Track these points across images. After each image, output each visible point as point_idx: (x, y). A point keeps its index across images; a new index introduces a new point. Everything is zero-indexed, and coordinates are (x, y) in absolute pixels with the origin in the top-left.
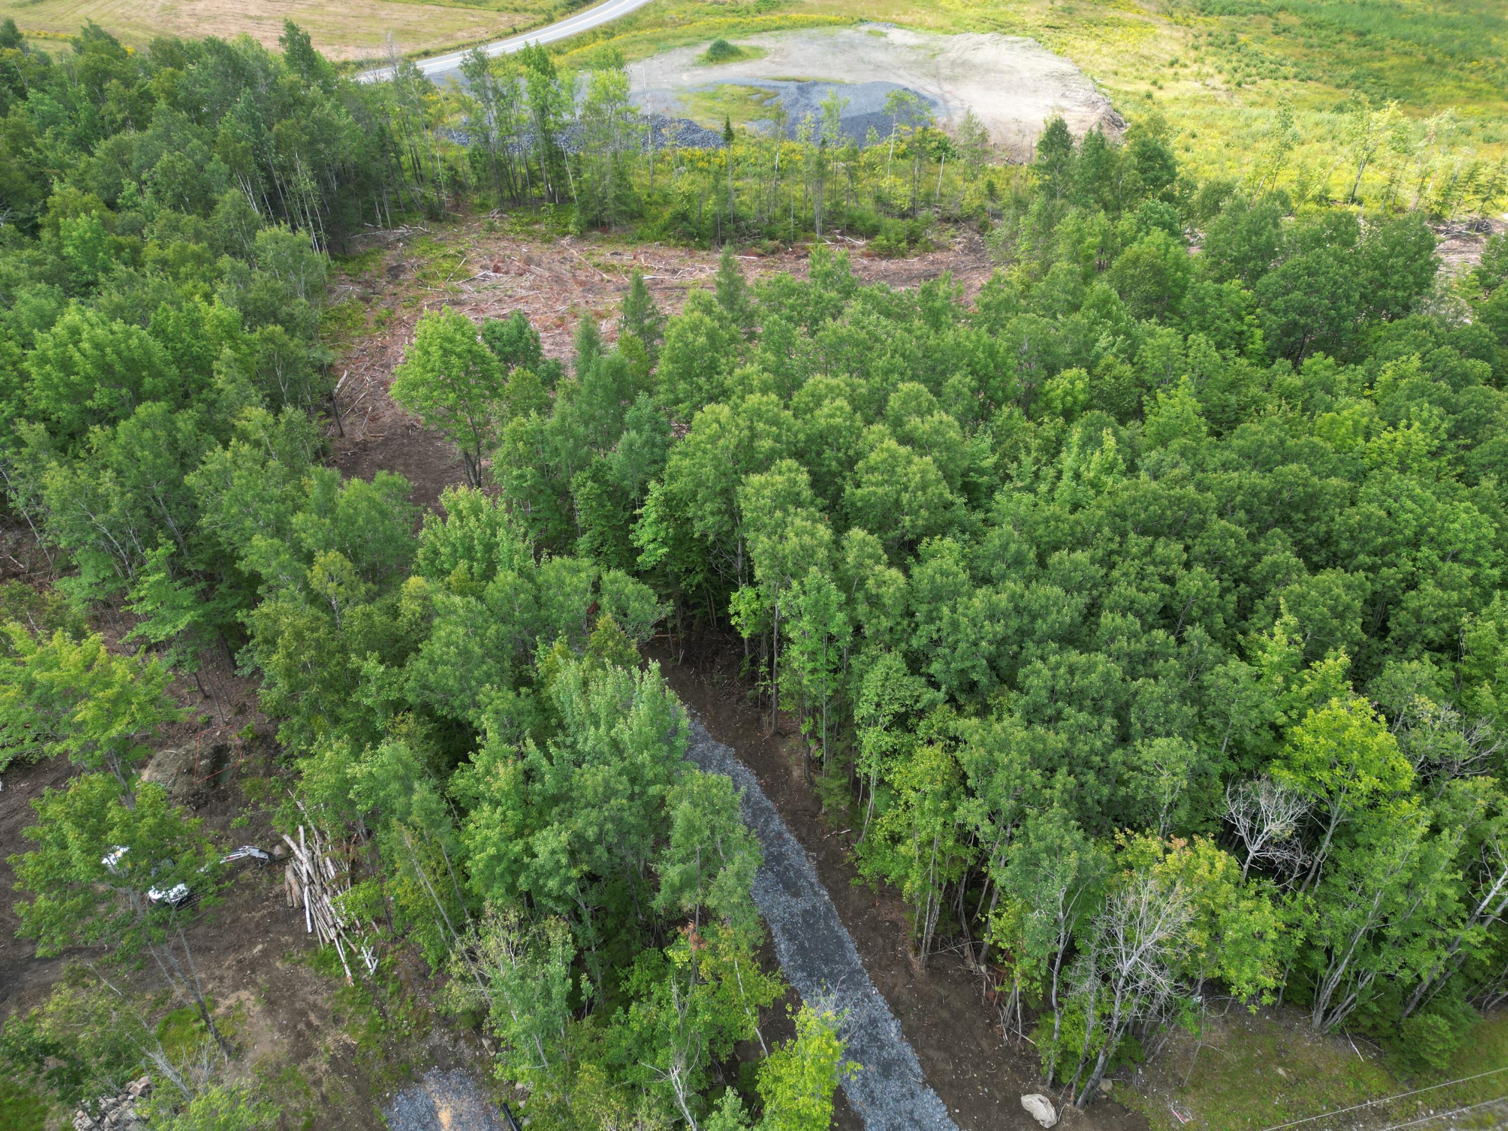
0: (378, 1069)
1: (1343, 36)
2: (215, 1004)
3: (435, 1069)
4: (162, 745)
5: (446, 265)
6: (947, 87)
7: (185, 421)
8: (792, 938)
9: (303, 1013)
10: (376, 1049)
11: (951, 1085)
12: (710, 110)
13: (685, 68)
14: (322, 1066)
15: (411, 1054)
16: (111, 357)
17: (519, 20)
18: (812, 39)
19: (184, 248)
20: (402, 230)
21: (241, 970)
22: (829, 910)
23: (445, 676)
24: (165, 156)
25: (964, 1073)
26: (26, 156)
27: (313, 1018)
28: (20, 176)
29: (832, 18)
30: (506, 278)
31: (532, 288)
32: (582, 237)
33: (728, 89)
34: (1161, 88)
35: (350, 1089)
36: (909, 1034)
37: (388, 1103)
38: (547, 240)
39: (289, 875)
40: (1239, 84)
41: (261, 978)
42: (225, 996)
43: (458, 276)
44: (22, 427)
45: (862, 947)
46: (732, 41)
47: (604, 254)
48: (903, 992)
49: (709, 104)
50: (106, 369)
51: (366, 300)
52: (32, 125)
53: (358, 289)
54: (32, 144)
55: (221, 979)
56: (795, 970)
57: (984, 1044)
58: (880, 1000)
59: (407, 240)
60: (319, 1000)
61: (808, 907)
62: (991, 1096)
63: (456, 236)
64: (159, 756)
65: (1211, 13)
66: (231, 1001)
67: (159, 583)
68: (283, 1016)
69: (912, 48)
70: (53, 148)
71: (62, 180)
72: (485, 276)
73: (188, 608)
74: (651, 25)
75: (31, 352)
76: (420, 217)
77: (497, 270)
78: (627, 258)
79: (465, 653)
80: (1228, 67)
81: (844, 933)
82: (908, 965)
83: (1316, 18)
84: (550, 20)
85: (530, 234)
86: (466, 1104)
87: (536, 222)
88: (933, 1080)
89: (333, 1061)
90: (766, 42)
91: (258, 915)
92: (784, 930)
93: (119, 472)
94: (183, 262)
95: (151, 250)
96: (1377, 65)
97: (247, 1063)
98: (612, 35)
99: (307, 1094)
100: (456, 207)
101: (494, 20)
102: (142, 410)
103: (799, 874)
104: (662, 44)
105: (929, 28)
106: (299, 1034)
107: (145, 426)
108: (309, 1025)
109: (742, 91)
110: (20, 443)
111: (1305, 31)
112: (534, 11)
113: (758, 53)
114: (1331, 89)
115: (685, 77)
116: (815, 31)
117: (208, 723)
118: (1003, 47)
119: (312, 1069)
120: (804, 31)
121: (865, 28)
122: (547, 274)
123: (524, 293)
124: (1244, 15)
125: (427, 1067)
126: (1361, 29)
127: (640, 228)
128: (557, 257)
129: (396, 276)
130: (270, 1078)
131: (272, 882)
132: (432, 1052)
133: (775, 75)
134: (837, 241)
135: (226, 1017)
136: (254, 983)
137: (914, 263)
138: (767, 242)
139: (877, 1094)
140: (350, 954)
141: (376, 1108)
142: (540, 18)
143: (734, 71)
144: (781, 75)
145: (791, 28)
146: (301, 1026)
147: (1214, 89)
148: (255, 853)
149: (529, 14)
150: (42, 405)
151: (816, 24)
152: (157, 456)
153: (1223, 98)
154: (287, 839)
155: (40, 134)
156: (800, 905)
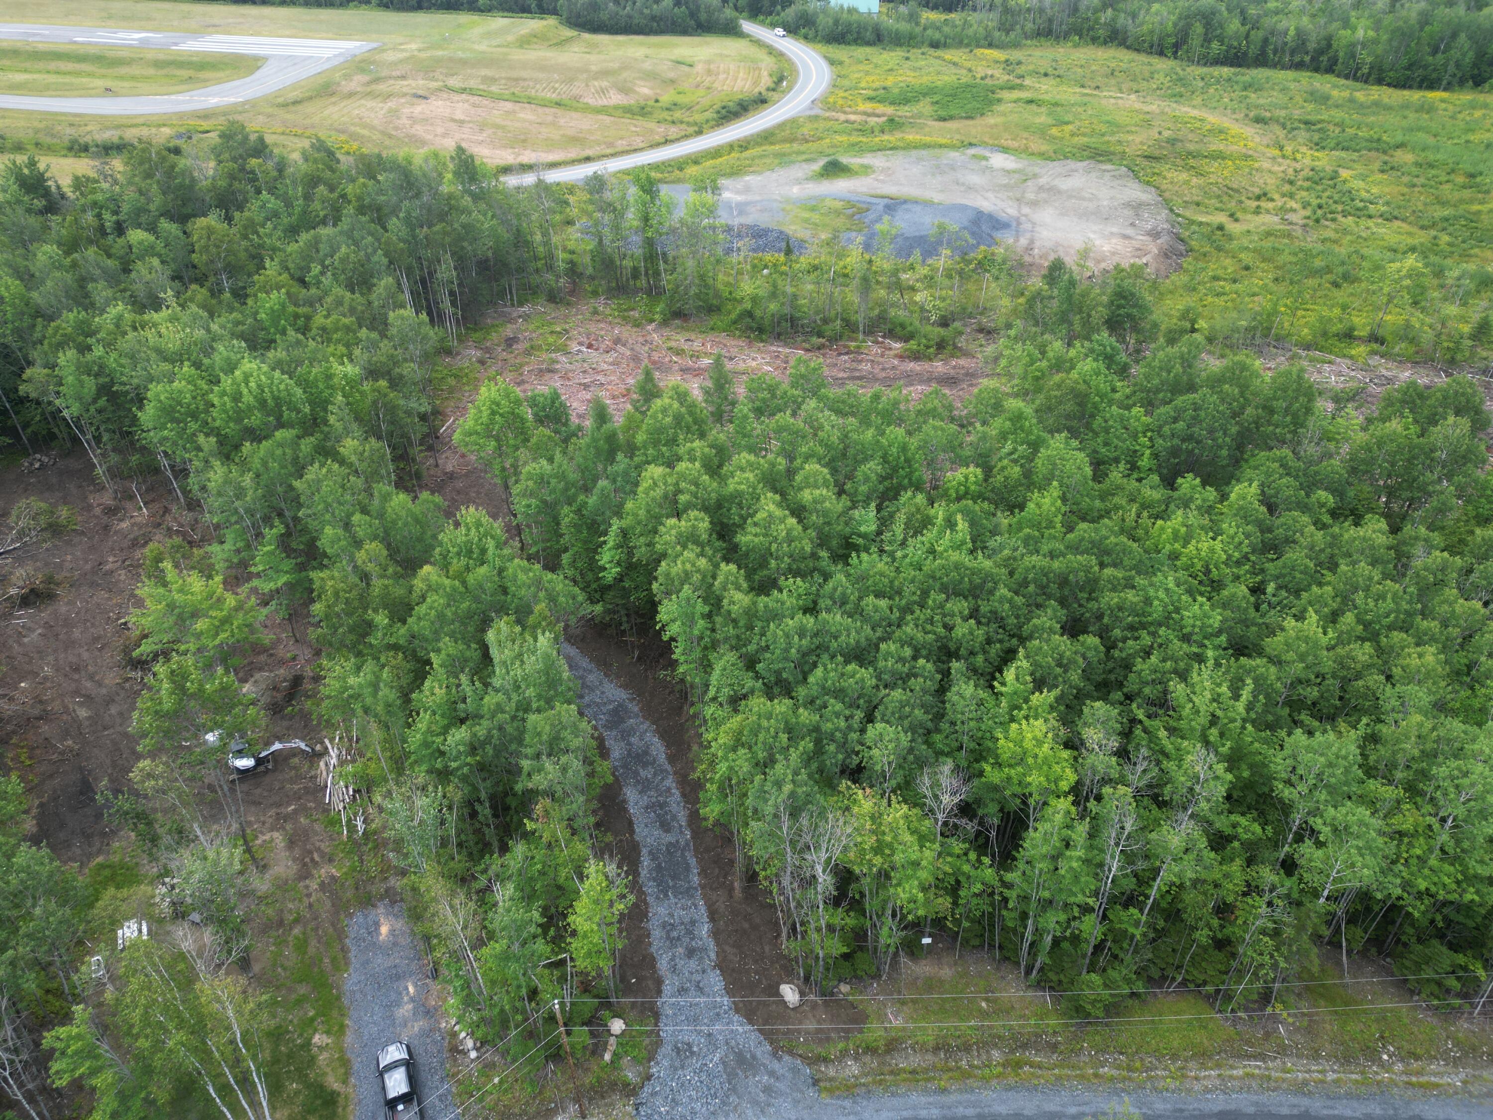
0: (349, 894)
1: (1452, 176)
2: (256, 837)
3: (387, 901)
4: (261, 669)
5: (551, 340)
6: (1026, 210)
7: (307, 445)
8: (654, 858)
9: (310, 852)
10: (350, 882)
11: (733, 970)
12: (806, 221)
13: (798, 182)
14: (314, 885)
15: (373, 889)
16: (267, 395)
17: (673, 131)
18: (919, 160)
19: (338, 321)
20: (525, 309)
21: (278, 819)
22: (687, 844)
23: (424, 628)
24: (344, 249)
25: (745, 964)
26: (251, 240)
27: (316, 856)
28: (243, 255)
29: (943, 141)
30: (595, 354)
31: (612, 364)
32: (665, 323)
33: (829, 203)
34: (1237, 220)
35: (328, 904)
36: (715, 934)
37: (351, 916)
38: (637, 325)
39: (322, 764)
40: (1317, 221)
41: (289, 826)
42: (263, 833)
43: (557, 350)
44: (201, 439)
45: (703, 873)
46: (844, 160)
47: (679, 339)
48: (721, 906)
49: (807, 215)
50: (263, 403)
51: (482, 362)
52: (258, 219)
53: (479, 354)
54: (257, 233)
55: (264, 823)
56: (649, 879)
57: (767, 949)
58: (703, 909)
59: (526, 317)
60: (323, 846)
61: (673, 840)
62: (759, 981)
63: (566, 316)
64: (257, 676)
65: (1323, 148)
66: (267, 837)
67: (271, 553)
68: (297, 852)
69: (1008, 172)
70: (270, 236)
71: (272, 259)
72: (579, 351)
73: (287, 572)
74: (785, 141)
75: (216, 388)
76: (542, 300)
77: (590, 346)
78: (697, 345)
79: (441, 616)
80: (1315, 202)
81: (693, 862)
82: (731, 889)
83: (1431, 157)
84: (700, 133)
85: (624, 318)
86: (399, 924)
87: (633, 309)
88: (722, 965)
89: (323, 886)
90: (877, 161)
91: (296, 787)
92: (650, 853)
93: (258, 476)
94: (337, 330)
95: (319, 320)
96: (1475, 207)
97: (267, 876)
98: (746, 148)
99: (300, 901)
100: (572, 293)
101: (652, 131)
102: (279, 434)
103: (674, 818)
104: (786, 159)
105: (1033, 154)
106: (305, 864)
107: (280, 445)
108: (312, 860)
109: (839, 205)
110: (199, 449)
111: (1414, 170)
112: (688, 124)
113: (867, 170)
114: (1414, 230)
115: (795, 190)
116: (924, 153)
117: (294, 659)
118: (1093, 175)
119: (307, 887)
120: (914, 153)
121: (972, 151)
122: (628, 353)
123: (606, 367)
124: (1358, 151)
125: (382, 898)
126: (1472, 171)
127: (714, 320)
128: (641, 339)
129: (510, 346)
130: (279, 887)
131: (311, 768)
132: (386, 891)
133: (873, 192)
134: (877, 342)
135: (261, 846)
136: (284, 829)
137: (939, 367)
138: (815, 340)
139: (679, 966)
140: (349, 821)
141: (342, 917)
142: (691, 130)
143: (841, 186)
144: (879, 192)
145: (904, 148)
146: (307, 860)
147: (1291, 223)
148: (303, 746)
149: (684, 126)
150: (218, 423)
151: (927, 146)
152: (283, 467)
153: (1299, 232)
154: (327, 741)
155: (263, 226)
156: (669, 838)
